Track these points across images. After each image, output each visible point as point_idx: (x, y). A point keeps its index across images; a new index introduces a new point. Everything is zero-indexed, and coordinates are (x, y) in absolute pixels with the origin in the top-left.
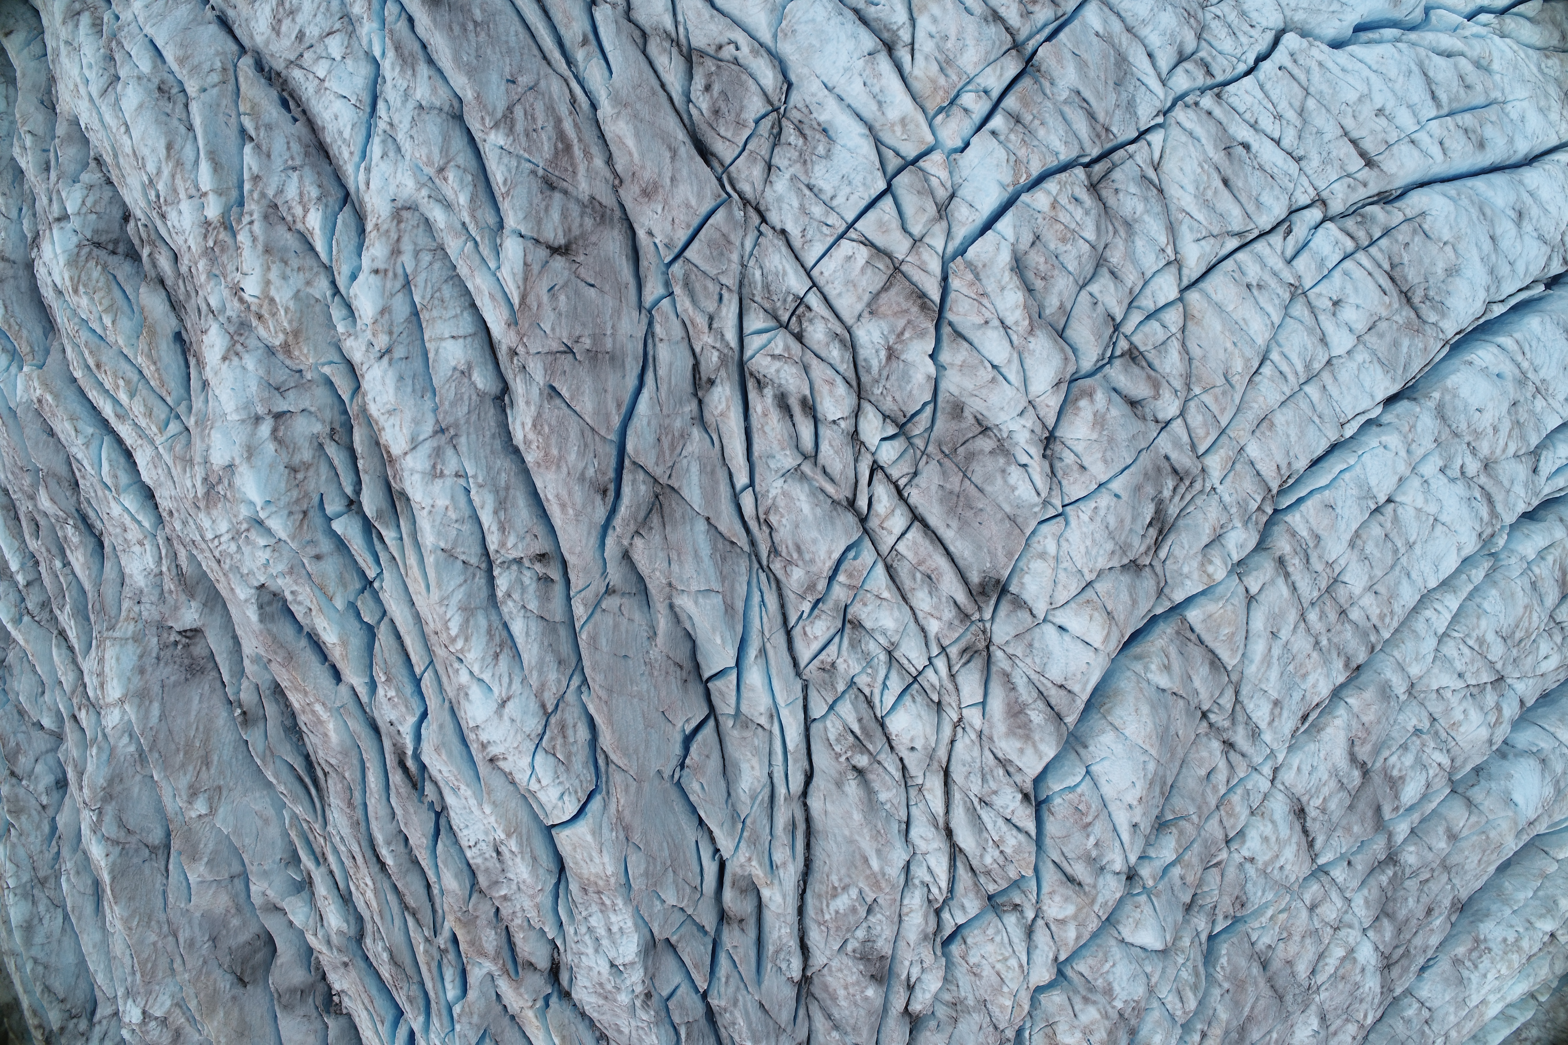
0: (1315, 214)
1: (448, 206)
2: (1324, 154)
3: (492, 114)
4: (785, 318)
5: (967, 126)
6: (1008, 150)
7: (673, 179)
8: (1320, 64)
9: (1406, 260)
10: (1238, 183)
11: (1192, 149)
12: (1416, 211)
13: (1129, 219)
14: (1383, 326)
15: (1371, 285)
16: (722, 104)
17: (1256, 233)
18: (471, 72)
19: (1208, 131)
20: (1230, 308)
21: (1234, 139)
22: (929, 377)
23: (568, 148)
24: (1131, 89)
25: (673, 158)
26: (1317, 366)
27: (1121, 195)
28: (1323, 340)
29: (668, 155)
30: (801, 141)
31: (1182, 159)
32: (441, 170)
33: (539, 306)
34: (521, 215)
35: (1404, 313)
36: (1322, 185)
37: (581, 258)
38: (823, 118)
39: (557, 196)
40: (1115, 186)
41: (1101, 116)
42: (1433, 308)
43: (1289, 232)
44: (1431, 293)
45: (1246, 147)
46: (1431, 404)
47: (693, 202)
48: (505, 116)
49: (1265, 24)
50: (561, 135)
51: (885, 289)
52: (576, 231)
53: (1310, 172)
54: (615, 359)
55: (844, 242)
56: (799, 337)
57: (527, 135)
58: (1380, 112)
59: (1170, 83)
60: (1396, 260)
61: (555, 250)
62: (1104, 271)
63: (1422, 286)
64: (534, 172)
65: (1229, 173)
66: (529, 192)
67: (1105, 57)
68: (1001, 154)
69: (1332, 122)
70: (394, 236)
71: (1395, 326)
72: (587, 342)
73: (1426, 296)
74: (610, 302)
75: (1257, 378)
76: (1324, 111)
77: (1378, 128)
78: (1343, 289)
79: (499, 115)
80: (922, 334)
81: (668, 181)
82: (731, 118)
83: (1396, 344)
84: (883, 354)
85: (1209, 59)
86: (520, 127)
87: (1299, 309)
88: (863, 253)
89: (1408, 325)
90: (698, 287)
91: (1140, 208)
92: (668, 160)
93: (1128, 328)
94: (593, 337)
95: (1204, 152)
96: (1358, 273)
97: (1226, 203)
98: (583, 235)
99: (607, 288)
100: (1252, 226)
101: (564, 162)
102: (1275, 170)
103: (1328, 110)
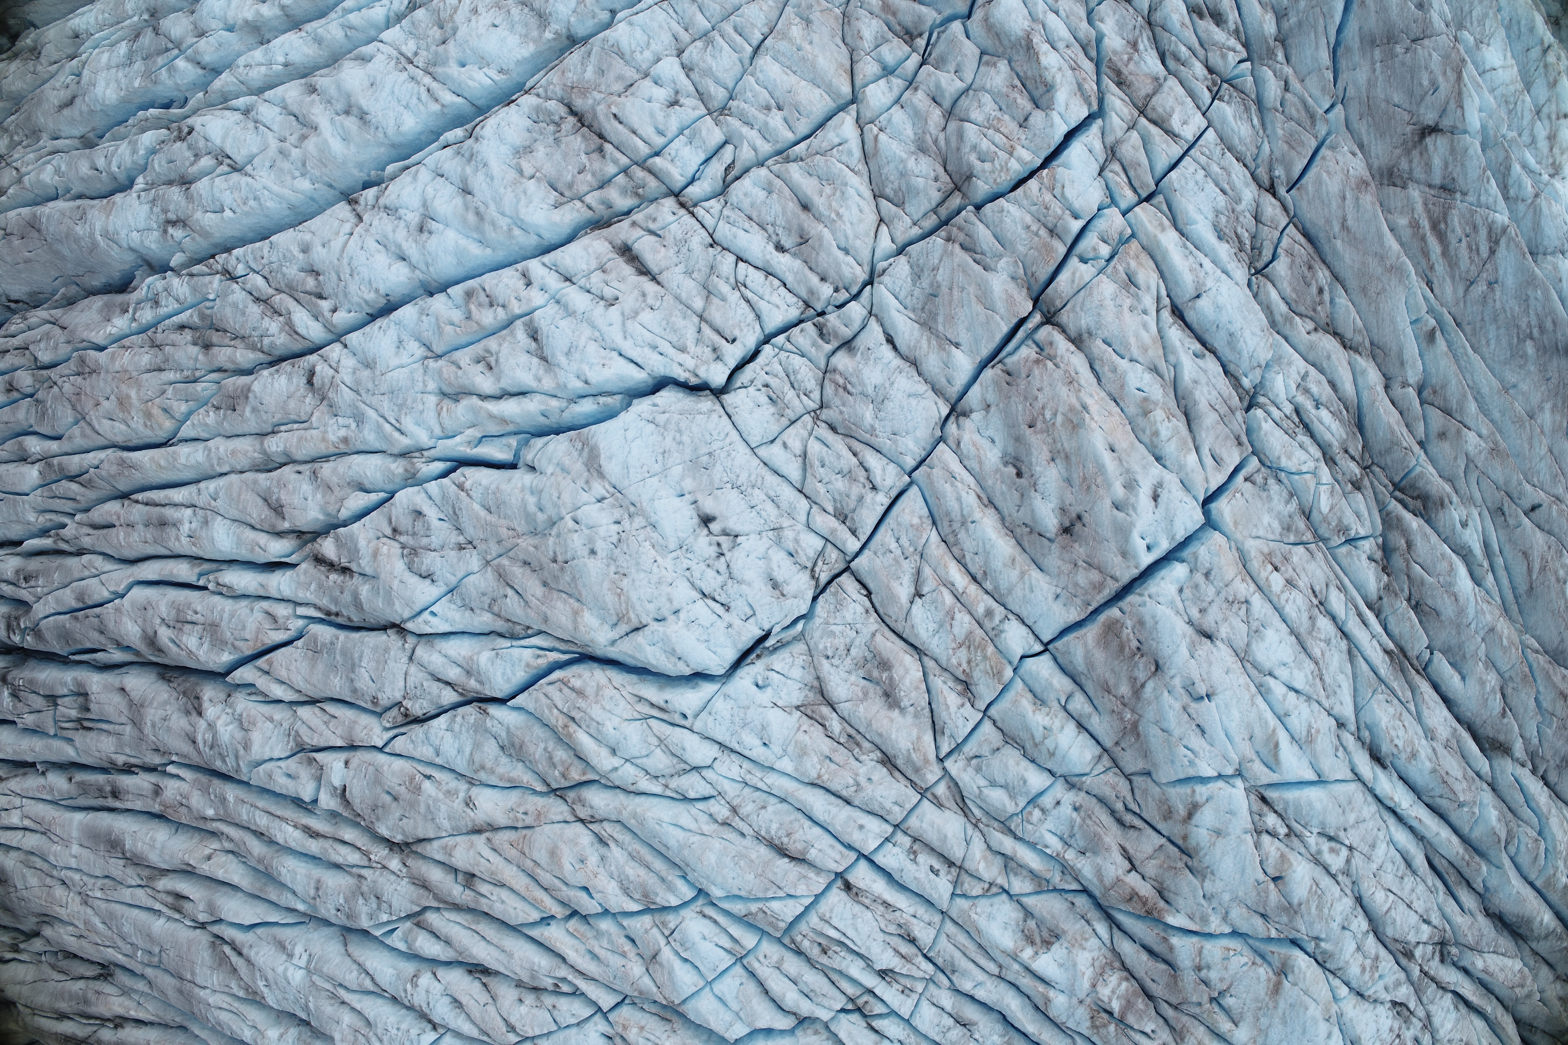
0: (694, 191)
1: (1524, 166)
2: (684, 250)
3: (1510, 239)
4: (1225, 85)
5: (1100, 224)
6: (1062, 199)
7: (1344, 198)
8: (683, 350)
9: (583, 157)
10: (792, 206)
11: (850, 233)
12: (567, 207)
13: (921, 155)
14: (618, 87)
15: (635, 121)
16: (1308, 275)
17: (770, 162)
18: (1531, 281)
19: (829, 254)
20: (803, 83)
21: (794, 255)
22: (1102, 21)
23: (1434, 226)
24: (917, 292)
25: (1344, 219)
26: (699, 44)
27: (932, 174)
28: (688, 69)
29: (1350, 223)
30: (1239, 230)
31: (861, 221)
32: (1537, 196)
33: (1445, 73)
34: (1471, 151)
35: (590, 102)
36: (687, 219)
37: (1409, 129)
38: (1227, 246)
39: (1437, 180)
40: (938, 184)
41: (957, 248)
42: (550, 113)
43: (728, 169)
44: (552, 128)
45: (780, 248)
46: (555, 26)
47: (1325, 175)
48: (1497, 242)
49: (751, 389)
50: (1441, 237)
51: (1149, 97)
52: (1415, 153)
53: (703, 231)
54: (1370, 41)
55: (1191, 139)
56: (1211, 71)
57: (1475, 228)
58: (612, 302)
59: (865, 312)
60: (595, 156)
61: (1434, 130)
62: (947, 104)
63: (563, 132)
64: (1464, 194)
65: (803, 216)
66: (1465, 175)
67: (951, 319)
68: (1069, 193)
69: (673, 285)
70: (1556, 150)
71: (603, 88)
72: (1399, 49)
73: (558, 125)
74: (1379, 92)
75: (766, 30)
76: (684, 296)
77: (615, 284)
78: (667, 116)
79: (1503, 242)
80: (1115, 52)
81: (1348, 196)
82: (1298, 261)
83: (602, 72)
84: (1141, 47)
85: (820, 341)
86: (1483, 233)
87: (719, 94)
88: (1175, 123)
89: (584, 92)
90: (1303, 113)
91: (911, 163)
92: (1349, 217)
93: (915, 59)
94: (1393, 55)
95: (833, 233)
96: (648, 131)
97: (808, 186)
98: (1408, 152)
99: (1383, 105)
100: (775, 168)
101: (1437, 211)
102: (747, 225)
103: (677, 298)
